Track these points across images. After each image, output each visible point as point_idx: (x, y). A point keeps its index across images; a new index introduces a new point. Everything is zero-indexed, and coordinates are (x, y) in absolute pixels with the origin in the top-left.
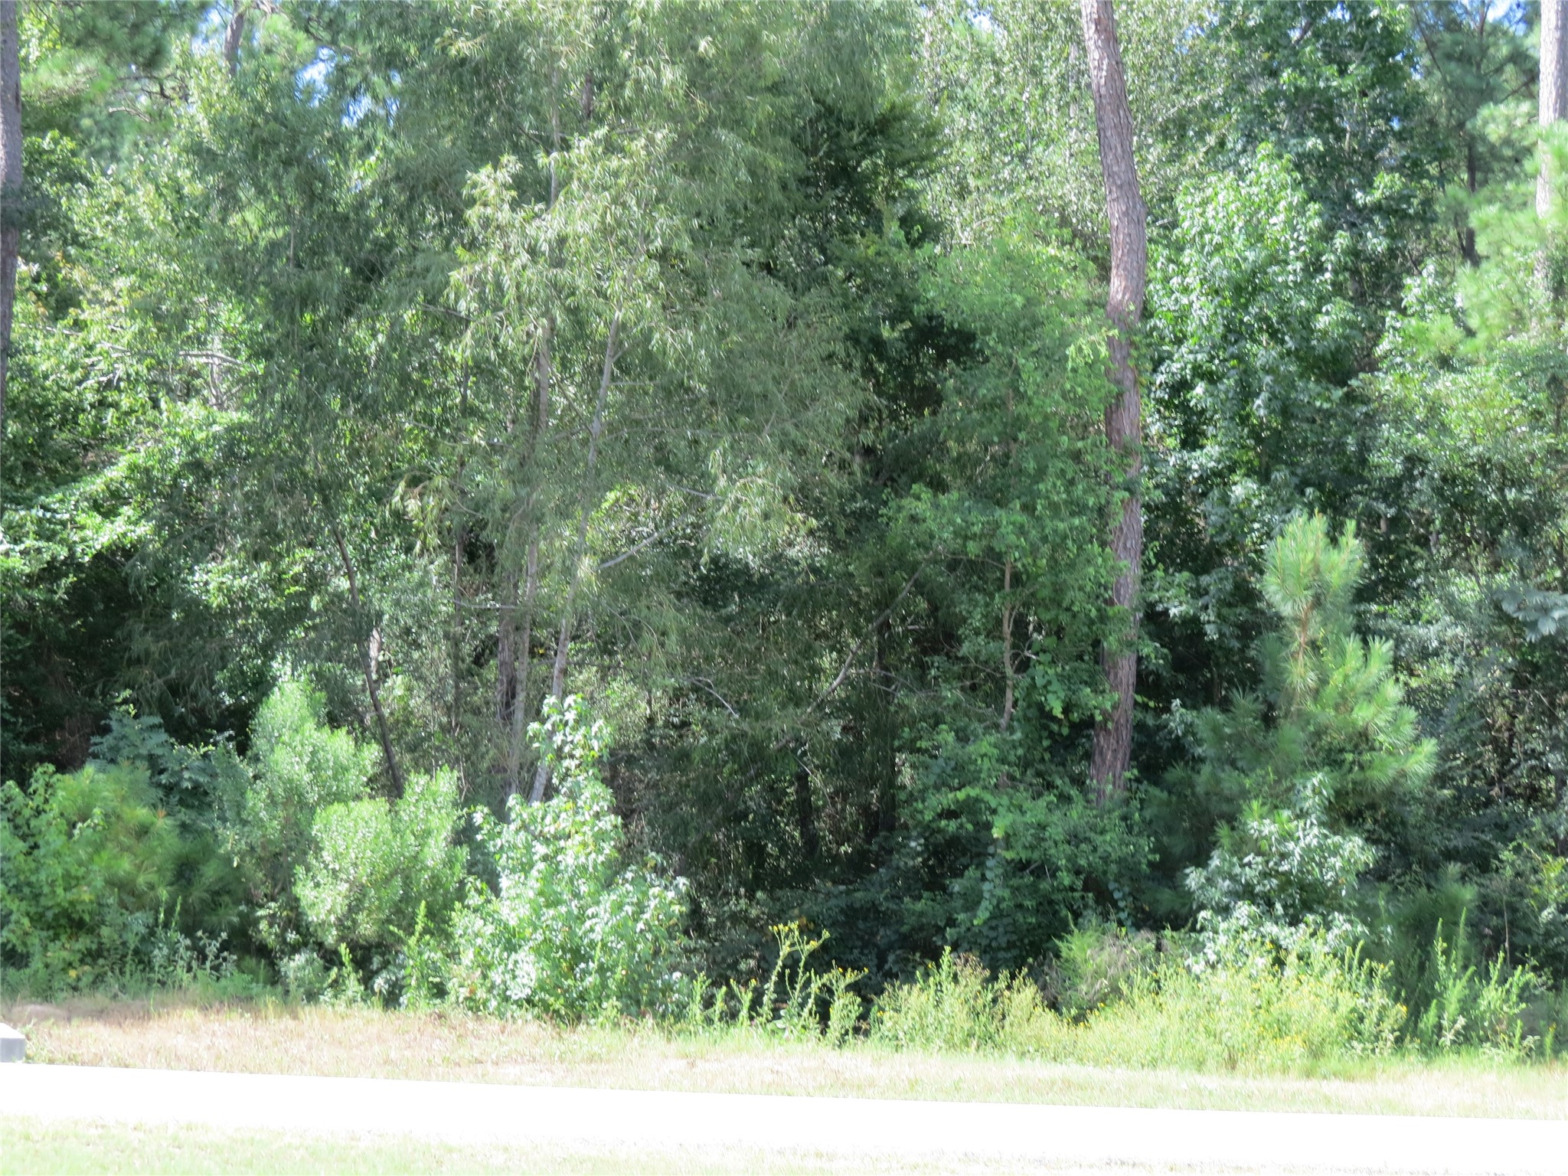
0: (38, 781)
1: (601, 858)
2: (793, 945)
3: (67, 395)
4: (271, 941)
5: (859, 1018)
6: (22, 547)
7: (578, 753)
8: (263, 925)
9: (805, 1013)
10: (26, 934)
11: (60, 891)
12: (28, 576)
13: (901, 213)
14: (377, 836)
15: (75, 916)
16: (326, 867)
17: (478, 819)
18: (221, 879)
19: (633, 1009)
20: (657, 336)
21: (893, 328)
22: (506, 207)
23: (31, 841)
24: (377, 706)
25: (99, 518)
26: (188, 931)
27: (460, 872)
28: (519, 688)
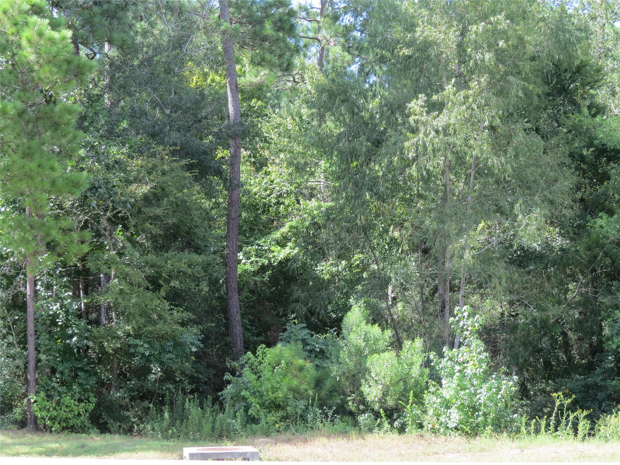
0: (259, 352)
1: (482, 370)
2: (561, 401)
3: (265, 201)
4: (354, 410)
5: (590, 429)
6: (250, 261)
7: (470, 328)
8: (350, 403)
9: (568, 428)
10: (258, 411)
11: (270, 393)
12: (253, 272)
13: (588, 104)
14: (392, 366)
15: (277, 403)
16: (373, 379)
17: (431, 357)
18: (333, 386)
19: (498, 430)
20: (490, 160)
21: (588, 151)
22: (425, 114)
23: (258, 374)
24: (391, 315)
25: (279, 248)
26: (321, 407)
27: (426, 379)
28: (446, 304)
